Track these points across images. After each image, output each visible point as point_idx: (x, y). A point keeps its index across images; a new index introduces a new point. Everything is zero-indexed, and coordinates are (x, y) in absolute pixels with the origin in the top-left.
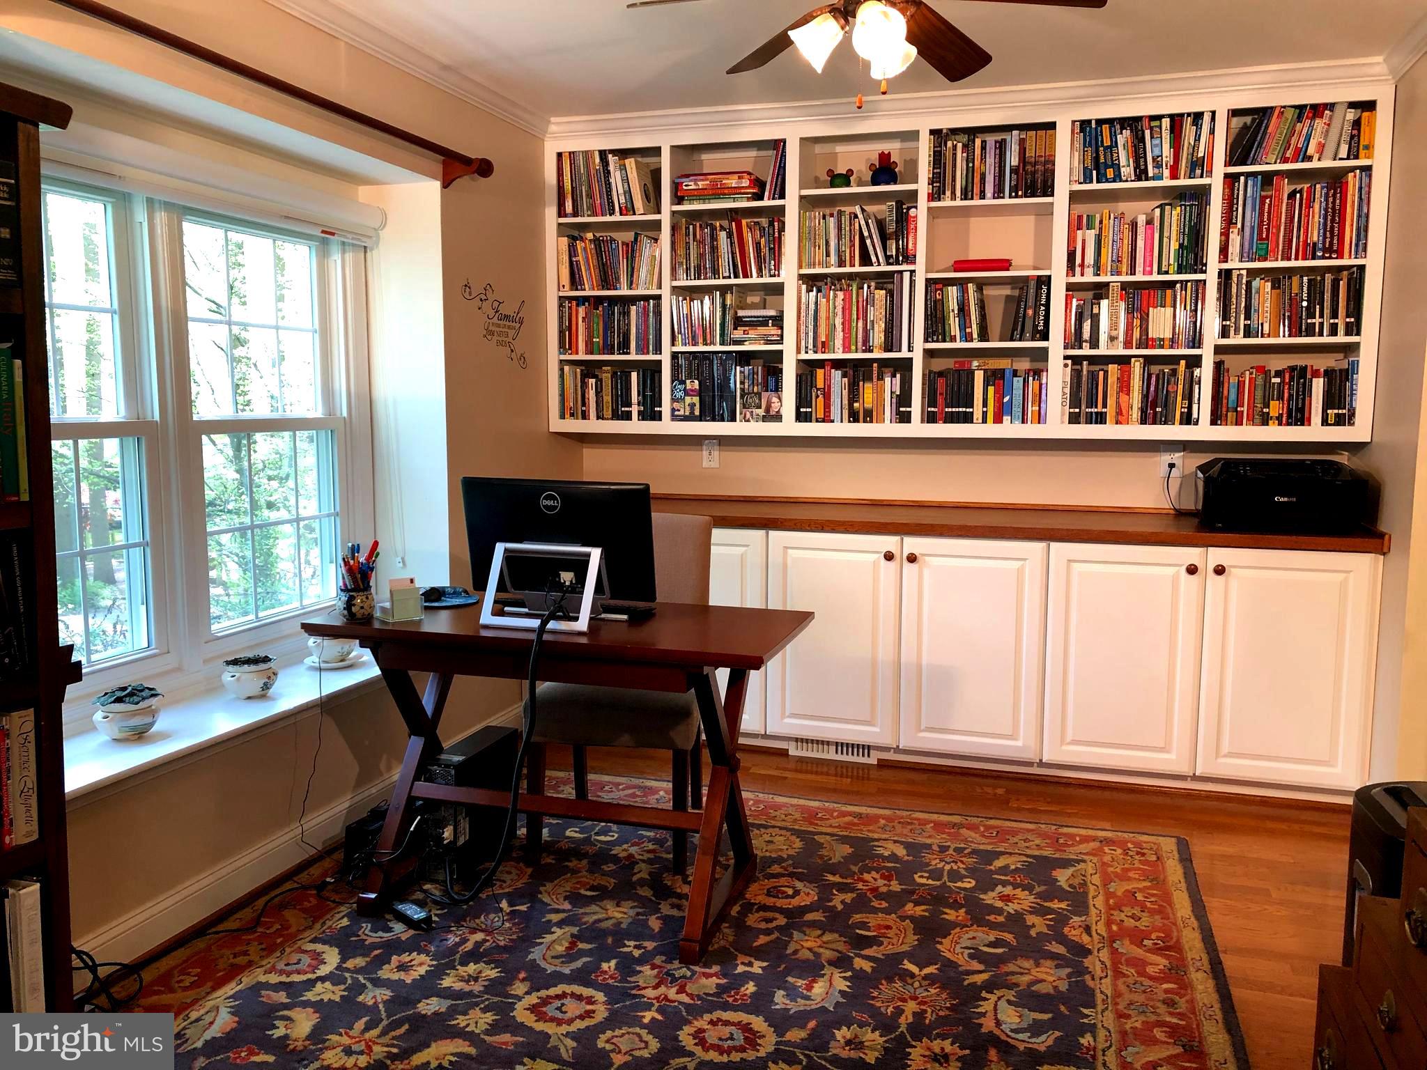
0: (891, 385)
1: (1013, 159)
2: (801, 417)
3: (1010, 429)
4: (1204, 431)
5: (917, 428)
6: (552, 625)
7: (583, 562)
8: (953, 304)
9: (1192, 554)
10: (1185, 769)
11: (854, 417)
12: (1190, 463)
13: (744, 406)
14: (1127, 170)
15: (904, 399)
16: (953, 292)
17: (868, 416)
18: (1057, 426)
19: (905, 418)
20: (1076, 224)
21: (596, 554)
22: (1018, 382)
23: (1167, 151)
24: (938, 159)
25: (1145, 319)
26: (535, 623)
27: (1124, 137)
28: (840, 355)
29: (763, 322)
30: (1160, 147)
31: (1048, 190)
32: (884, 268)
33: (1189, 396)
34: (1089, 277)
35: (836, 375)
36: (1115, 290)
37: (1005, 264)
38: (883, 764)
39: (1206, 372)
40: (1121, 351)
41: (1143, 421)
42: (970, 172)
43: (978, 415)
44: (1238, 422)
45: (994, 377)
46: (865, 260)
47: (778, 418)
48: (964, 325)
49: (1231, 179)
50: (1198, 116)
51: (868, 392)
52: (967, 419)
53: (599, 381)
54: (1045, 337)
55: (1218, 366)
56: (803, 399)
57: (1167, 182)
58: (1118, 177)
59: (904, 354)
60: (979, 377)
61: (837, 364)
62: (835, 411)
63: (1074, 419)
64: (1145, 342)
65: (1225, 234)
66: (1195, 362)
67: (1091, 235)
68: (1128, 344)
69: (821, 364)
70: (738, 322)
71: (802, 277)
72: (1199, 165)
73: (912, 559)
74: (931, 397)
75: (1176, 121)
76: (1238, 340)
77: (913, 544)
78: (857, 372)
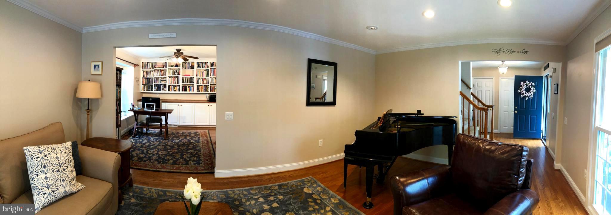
0: (178, 87)
1: (190, 65)
2: (169, 91)
3: (191, 92)
4: (209, 92)
5: (181, 92)
6: (152, 110)
7: (154, 105)
8: (184, 79)
9: (209, 104)
10: (208, 125)
11: (174, 91)
12: (208, 95)
13: (162, 89)
14: (201, 67)
15: (179, 89)
16: (184, 78)
17: (176, 91)
18: (195, 91)
19: (179, 91)
20: (197, 72)
21: (155, 104)
22: (191, 87)
23: (205, 66)
24: (183, 65)
25: (204, 81)
26: (150, 110)
27: (201, 64)
28: (172, 84)
29: (164, 81)
30: (204, 65)
31: (194, 68)
32: (177, 75)
33: (208, 89)
34: (198, 77)
35: (172, 86)
36: (201, 78)
37: (189, 75)
38: (178, 127)
39: (209, 87)
40: (202, 85)
41: (204, 91)
42: (186, 66)
43: (187, 91)
44: (212, 91)
45: (189, 87)
46: (175, 74)
47: (166, 91)
48: (186, 82)
49: (211, 68)
50: (208, 62)
51: (176, 88)
52: (186, 91)
53: (146, 87)
54: (194, 83)
55: (211, 86)
56: (169, 89)
57: (205, 68)
58: (200, 68)
59: (179, 84)
60: (187, 87)
61: (172, 85)
62: (172, 90)
63: (197, 91)
64: (204, 84)
65: (211, 74)
66: (208, 86)
67: (198, 73)
68: (202, 84)
69: (171, 85)
70: (162, 81)
71: (168, 76)
72: (208, 67)
73: (181, 105)
74: (183, 89)
75: (206, 63)
76: (212, 84)
77: (181, 104)
78: (175, 86)
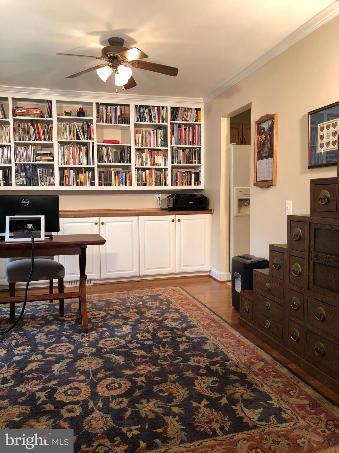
0: (88, 175)
1: (119, 114)
2: (61, 184)
3: (122, 187)
4: (170, 187)
5: (97, 187)
8: (105, 153)
9: (172, 217)
11: (77, 184)
12: (166, 196)
13: (41, 181)
14: (148, 119)
15: (92, 179)
16: (104, 149)
17: (82, 184)
18: (135, 187)
19: (93, 184)
20: (136, 133)
21: (43, 218)
22: (124, 174)
23: (157, 116)
24: (98, 111)
25: (154, 158)
27: (146, 111)
28: (72, 166)
29: (46, 155)
30: (155, 114)
31: (128, 122)
32: (84, 141)
33: (165, 178)
34: (140, 147)
35: (71, 172)
36: (146, 150)
37: (118, 142)
38: (95, 285)
39: (169, 172)
40: (149, 166)
41: (156, 185)
42: (107, 115)
43: (114, 184)
44: (177, 185)
45: (117, 173)
46: (78, 138)
47: (53, 184)
48: (108, 159)
49: (172, 124)
50: (163, 107)
51: (81, 177)
52: (111, 184)
54: (130, 162)
55: (172, 171)
56: (62, 179)
57: (157, 123)
58: (145, 121)
59: (92, 166)
60: (113, 173)
61: (72, 168)
62: (72, 182)
63: (138, 185)
64: (154, 165)
65: (171, 138)
66: (166, 170)
67: (140, 135)
68: (151, 165)
69: (66, 168)
70: (38, 155)
71: (59, 142)
72: (164, 120)
73: (103, 223)
74: (100, 179)
75: (158, 108)
76: (175, 164)
77: (103, 219)
78: (78, 171)
